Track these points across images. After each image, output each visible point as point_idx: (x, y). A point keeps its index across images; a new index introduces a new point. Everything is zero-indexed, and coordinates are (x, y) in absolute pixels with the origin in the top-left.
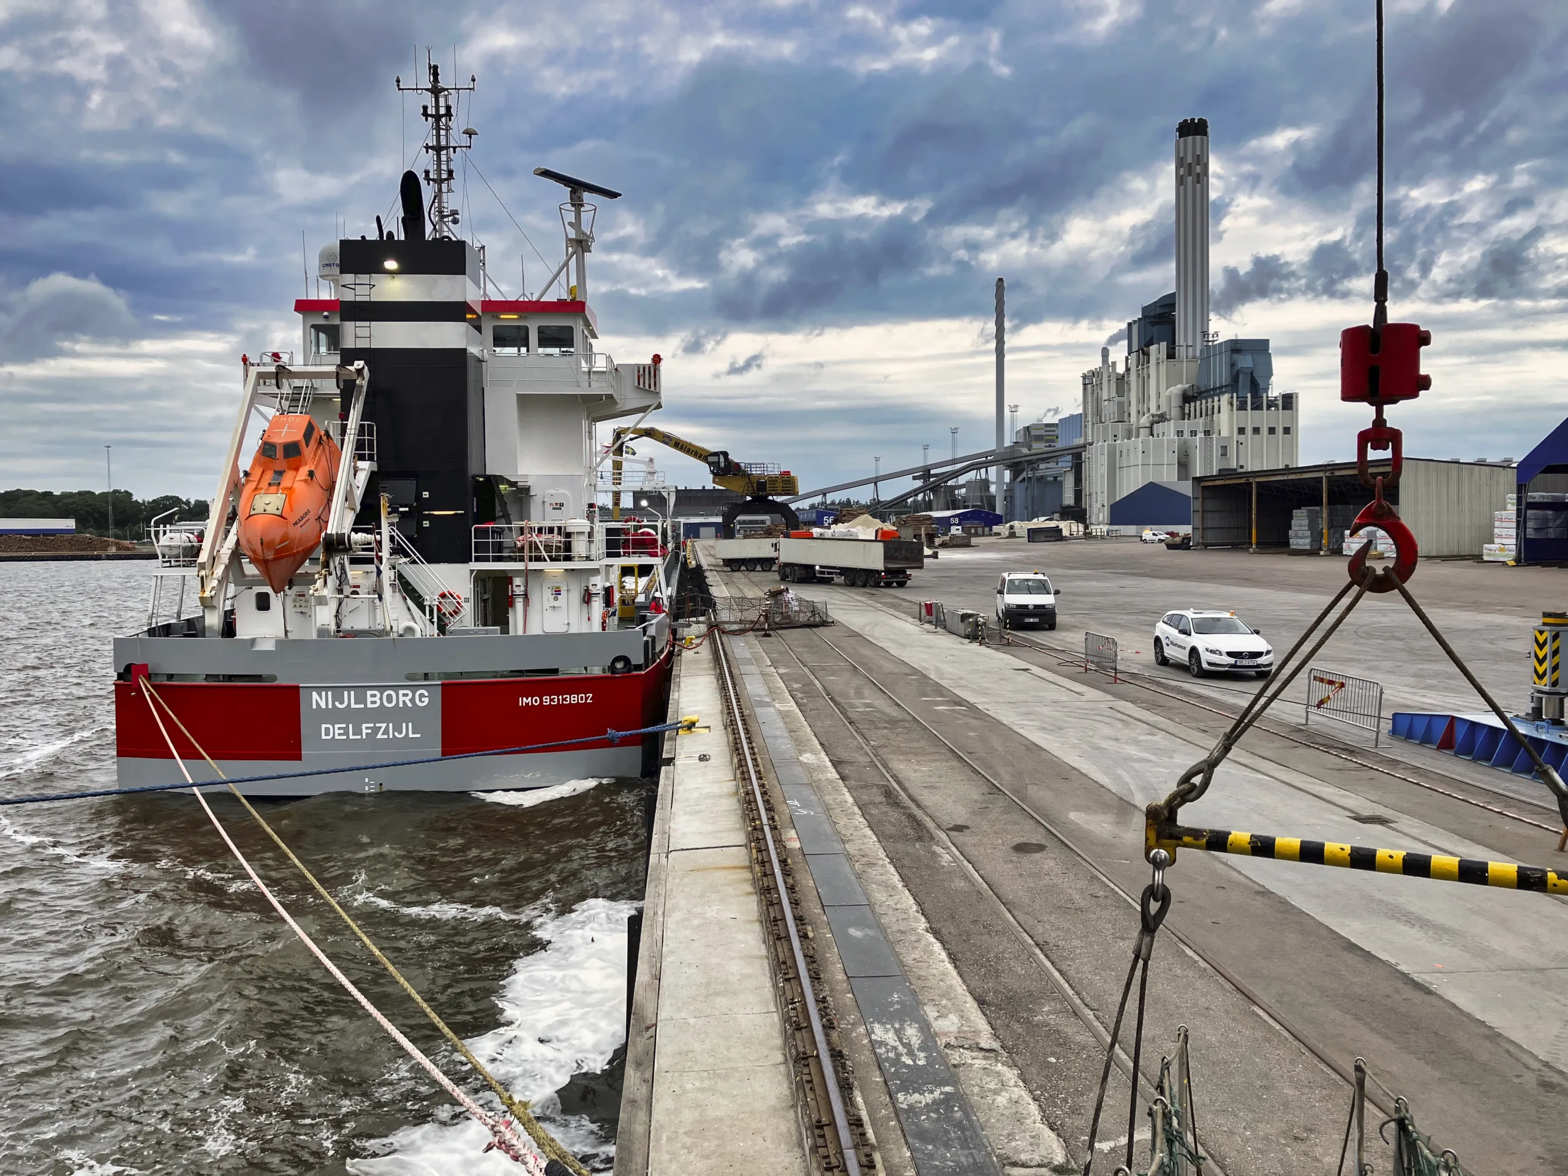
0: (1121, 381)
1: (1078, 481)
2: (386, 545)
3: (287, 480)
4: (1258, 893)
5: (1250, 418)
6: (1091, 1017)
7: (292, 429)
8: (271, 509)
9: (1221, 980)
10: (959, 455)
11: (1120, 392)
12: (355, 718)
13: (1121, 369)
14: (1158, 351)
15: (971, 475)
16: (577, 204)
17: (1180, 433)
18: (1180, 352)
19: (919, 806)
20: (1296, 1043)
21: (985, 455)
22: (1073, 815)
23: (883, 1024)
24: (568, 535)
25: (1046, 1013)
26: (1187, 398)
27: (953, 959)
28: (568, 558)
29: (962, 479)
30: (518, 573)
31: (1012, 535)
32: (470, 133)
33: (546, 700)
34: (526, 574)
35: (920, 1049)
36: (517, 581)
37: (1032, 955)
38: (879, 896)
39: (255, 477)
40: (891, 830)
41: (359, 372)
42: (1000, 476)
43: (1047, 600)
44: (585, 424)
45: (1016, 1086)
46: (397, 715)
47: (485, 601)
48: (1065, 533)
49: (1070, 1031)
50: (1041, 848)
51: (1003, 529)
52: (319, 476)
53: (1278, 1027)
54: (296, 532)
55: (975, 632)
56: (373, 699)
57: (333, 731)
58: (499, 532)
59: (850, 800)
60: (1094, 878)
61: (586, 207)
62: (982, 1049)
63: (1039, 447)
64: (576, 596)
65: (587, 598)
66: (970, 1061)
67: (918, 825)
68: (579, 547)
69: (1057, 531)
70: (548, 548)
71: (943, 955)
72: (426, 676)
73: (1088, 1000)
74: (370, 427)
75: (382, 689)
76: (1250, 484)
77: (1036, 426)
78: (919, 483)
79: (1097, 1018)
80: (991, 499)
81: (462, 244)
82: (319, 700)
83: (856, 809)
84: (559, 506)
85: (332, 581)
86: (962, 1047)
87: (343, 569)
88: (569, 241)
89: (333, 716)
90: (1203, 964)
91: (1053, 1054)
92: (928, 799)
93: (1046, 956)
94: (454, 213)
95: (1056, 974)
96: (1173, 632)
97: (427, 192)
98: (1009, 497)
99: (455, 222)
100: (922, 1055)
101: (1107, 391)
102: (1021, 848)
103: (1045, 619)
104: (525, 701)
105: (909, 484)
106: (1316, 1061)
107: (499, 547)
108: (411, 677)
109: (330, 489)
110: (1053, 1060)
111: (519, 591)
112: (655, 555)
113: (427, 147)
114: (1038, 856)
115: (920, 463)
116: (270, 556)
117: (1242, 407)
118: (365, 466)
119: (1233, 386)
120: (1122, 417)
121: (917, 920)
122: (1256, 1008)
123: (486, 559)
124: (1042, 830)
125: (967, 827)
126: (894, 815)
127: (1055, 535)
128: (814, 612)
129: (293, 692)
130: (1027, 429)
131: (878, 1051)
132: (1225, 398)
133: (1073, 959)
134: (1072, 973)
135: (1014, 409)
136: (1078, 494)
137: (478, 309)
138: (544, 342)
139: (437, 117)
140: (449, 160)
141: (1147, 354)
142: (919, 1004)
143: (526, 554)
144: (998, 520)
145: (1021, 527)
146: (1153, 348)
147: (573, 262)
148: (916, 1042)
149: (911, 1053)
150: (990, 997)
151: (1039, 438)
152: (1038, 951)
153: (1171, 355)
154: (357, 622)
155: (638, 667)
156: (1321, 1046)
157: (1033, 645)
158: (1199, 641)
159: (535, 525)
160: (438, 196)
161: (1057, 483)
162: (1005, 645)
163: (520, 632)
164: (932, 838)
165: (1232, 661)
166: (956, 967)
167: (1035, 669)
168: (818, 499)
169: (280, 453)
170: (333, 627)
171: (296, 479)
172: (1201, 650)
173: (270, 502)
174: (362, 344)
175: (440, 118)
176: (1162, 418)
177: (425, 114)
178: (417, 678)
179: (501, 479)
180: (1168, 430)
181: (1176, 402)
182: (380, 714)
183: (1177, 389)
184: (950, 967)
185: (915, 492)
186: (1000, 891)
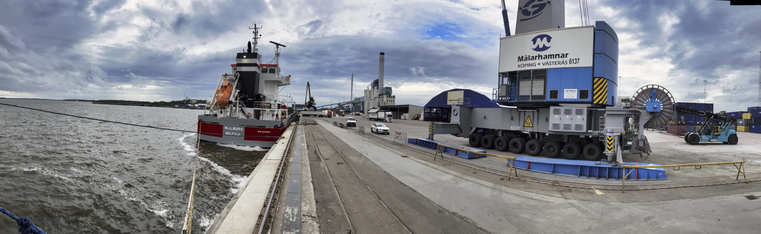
0: (370, 92)
1: (363, 107)
2: (238, 103)
3: (224, 92)
4: (384, 172)
5: (389, 99)
6: (343, 206)
7: (226, 83)
8: (221, 96)
9: (374, 194)
10: (345, 102)
11: (370, 93)
12: (231, 131)
13: (370, 90)
14: (376, 87)
15: (346, 105)
16: (277, 47)
17: (378, 100)
18: (379, 88)
19: (321, 154)
20: (389, 210)
21: (349, 102)
22: (351, 157)
23: (290, 207)
24: (271, 104)
25: (332, 206)
26: (380, 95)
27: (315, 189)
28: (270, 108)
29: (345, 105)
30: (261, 110)
31: (352, 114)
32: (261, 35)
33: (263, 132)
34: (263, 110)
35: (296, 216)
36: (261, 112)
37: (332, 189)
38: (304, 173)
39: (220, 91)
40: (313, 159)
41: (238, 74)
42: (351, 105)
43: (354, 121)
44: (276, 87)
45: (317, 230)
46: (237, 132)
47: (256, 115)
48: (360, 114)
49: (336, 211)
50: (342, 163)
51: (351, 114)
52: (229, 91)
53: (385, 206)
54: (225, 100)
55: (342, 126)
56: (234, 129)
57: (227, 133)
58: (260, 103)
59: (307, 152)
60: (352, 170)
61: (279, 48)
62: (312, 217)
63: (357, 101)
64: (271, 115)
65: (273, 115)
66: (307, 221)
67: (319, 158)
68: (272, 106)
69: (359, 114)
70: (267, 106)
71: (312, 188)
72: (243, 126)
73: (343, 201)
74: (239, 84)
75: (235, 127)
76: (388, 108)
77: (357, 98)
78: (338, 106)
79: (344, 207)
80: (349, 109)
81: (257, 53)
82: (226, 128)
83: (307, 154)
84: (270, 100)
85: (229, 109)
86: (307, 216)
87: (232, 107)
88: (276, 54)
89: (228, 131)
90: (371, 190)
91: (330, 219)
92: (322, 153)
93: (336, 189)
94: (257, 49)
95: (338, 194)
96: (374, 126)
97: (252, 46)
98: (352, 109)
99: (257, 51)
100: (295, 218)
101: (368, 93)
102: (338, 164)
103: (354, 125)
104: (259, 131)
105: (337, 106)
106: (393, 214)
107: (259, 106)
108: (240, 125)
109: (231, 93)
110: (329, 221)
111: (261, 113)
112: (286, 109)
113: (253, 38)
114: (341, 165)
115: (338, 102)
116: (220, 104)
117: (388, 97)
118: (238, 91)
119: (386, 94)
120: (370, 97)
121: (310, 179)
122: (381, 201)
123: (256, 108)
124: (344, 160)
125: (329, 159)
126: (315, 156)
127: (359, 115)
128: (315, 122)
129: (222, 126)
130: (356, 98)
131: (285, 215)
132: (385, 96)
133: (342, 190)
134: (341, 194)
135: (354, 94)
136: (363, 109)
137: (259, 66)
138: (270, 72)
139: (255, 33)
140: (257, 40)
141: (374, 88)
142: (301, 201)
143: (263, 107)
144: (350, 112)
145: (354, 113)
146: (375, 87)
147: (276, 58)
148: (296, 213)
149: (293, 217)
150: (319, 200)
151: (357, 100)
152: (335, 188)
153: (378, 88)
154: (233, 116)
155: (279, 127)
156: (394, 210)
157: (351, 129)
158: (379, 128)
159: (266, 102)
160: (255, 46)
161: (360, 107)
162: (346, 128)
163: (261, 119)
164: (321, 161)
165: (383, 131)
166: (314, 192)
167: (351, 132)
168: (322, 107)
169: (224, 87)
170: (229, 116)
171: (226, 92)
172: (378, 129)
173: (221, 95)
174: (239, 70)
175: (256, 33)
176: (376, 98)
177: (253, 33)
178: (241, 126)
179: (261, 95)
180: (377, 100)
181: (378, 96)
182: (235, 131)
183: (378, 94)
184: (313, 191)
185: (338, 107)
186: (331, 173)
